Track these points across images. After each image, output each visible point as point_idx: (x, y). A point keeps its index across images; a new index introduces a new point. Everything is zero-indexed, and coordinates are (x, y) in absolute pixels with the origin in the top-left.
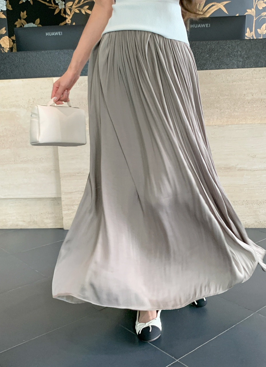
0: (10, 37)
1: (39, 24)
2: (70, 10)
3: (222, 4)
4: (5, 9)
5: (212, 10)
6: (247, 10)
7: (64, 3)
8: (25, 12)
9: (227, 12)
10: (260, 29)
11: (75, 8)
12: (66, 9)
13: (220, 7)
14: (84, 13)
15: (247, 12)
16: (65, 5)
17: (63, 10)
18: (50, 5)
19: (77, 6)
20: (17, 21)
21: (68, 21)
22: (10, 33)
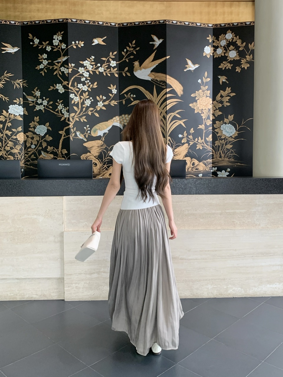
0: (24, 133)
1: (48, 126)
2: (73, 119)
3: (182, 121)
4: (23, 114)
5: (176, 125)
6: (199, 126)
7: (68, 113)
8: (38, 117)
9: (185, 127)
10: (208, 138)
11: (77, 117)
12: (70, 118)
13: (181, 123)
14: (82, 121)
15: (199, 127)
16: (69, 115)
17: (68, 118)
18: (58, 114)
19: (78, 116)
20: (31, 122)
21: (71, 126)
22: (25, 131)
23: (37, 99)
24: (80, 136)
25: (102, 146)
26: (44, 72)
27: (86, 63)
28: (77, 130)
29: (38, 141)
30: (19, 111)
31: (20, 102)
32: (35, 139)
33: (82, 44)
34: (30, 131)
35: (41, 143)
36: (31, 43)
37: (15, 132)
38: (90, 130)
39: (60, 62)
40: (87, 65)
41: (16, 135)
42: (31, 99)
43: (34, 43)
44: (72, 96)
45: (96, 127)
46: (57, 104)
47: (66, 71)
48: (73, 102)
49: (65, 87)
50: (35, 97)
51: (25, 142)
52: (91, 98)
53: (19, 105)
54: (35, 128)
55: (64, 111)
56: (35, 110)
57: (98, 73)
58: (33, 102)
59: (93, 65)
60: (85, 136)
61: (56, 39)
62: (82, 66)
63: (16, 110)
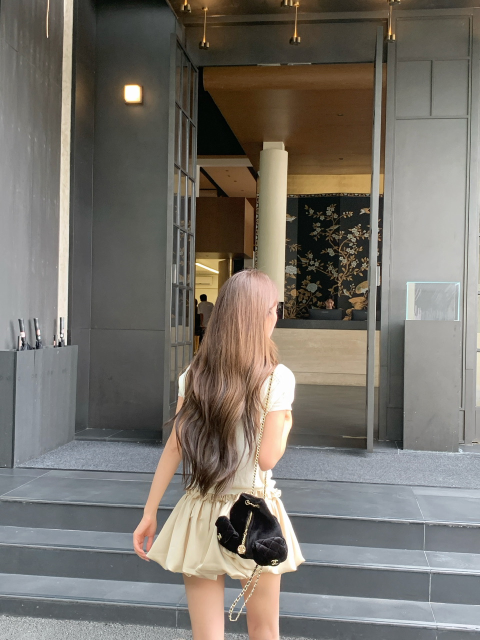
0: (297, 290)
1: (319, 284)
2: (341, 278)
4: (296, 273)
7: (337, 274)
8: (310, 276)
11: (344, 277)
12: (338, 277)
14: (349, 280)
17: (336, 277)
18: (328, 274)
20: (304, 281)
21: (339, 284)
22: (298, 288)
23: (310, 260)
24: (346, 293)
25: (364, 302)
26: (317, 237)
27: (354, 230)
28: (344, 288)
29: (309, 297)
30: (293, 271)
31: (294, 264)
32: (306, 295)
33: (351, 214)
34: (303, 288)
35: (312, 298)
36: (307, 213)
37: (289, 289)
38: (355, 288)
39: (332, 230)
40: (355, 232)
41: (290, 292)
42: (305, 260)
43: (309, 212)
44: (341, 258)
45: (360, 285)
46: (327, 265)
47: (337, 237)
48: (341, 264)
49: (335, 251)
50: (308, 259)
51: (297, 297)
52: (357, 260)
53: (294, 266)
54: (306, 286)
55: (333, 271)
56: (307, 270)
57: (363, 238)
58: (306, 263)
59: (359, 232)
60: (350, 293)
61: (329, 210)
62: (351, 233)
63: (291, 270)
